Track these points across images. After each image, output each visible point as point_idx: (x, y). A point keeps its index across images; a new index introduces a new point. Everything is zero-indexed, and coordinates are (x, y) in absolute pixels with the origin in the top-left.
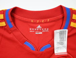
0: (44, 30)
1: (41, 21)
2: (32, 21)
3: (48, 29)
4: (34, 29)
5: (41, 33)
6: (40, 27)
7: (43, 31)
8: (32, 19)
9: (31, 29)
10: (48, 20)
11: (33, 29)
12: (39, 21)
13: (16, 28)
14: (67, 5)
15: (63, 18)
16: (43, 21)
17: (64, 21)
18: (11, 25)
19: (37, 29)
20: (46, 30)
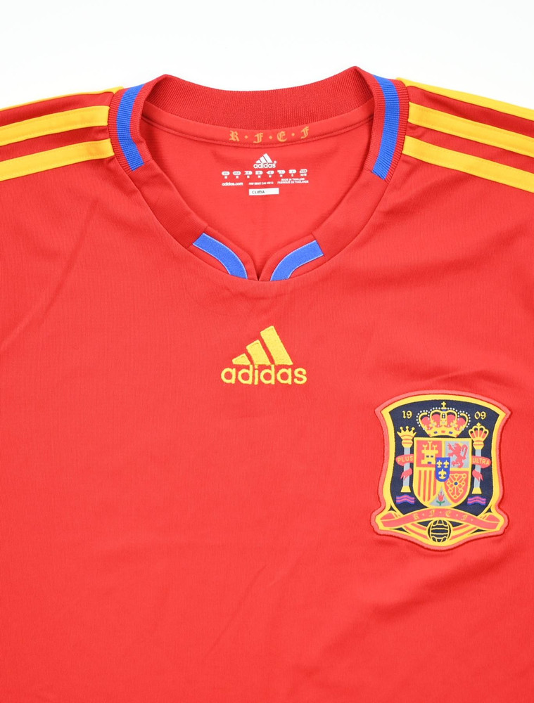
0: (287, 176)
1: (275, 135)
2: (234, 136)
3: (304, 172)
4: (243, 173)
5: (275, 191)
6: (269, 160)
7: (284, 181)
8: (232, 126)
9: (226, 174)
10: (305, 130)
11: (237, 173)
12: (265, 136)
13: (158, 170)
14: (380, 67)
15: (370, 119)
16: (281, 136)
17: (374, 134)
18: (139, 154)
19: (254, 170)
20: (297, 175)
